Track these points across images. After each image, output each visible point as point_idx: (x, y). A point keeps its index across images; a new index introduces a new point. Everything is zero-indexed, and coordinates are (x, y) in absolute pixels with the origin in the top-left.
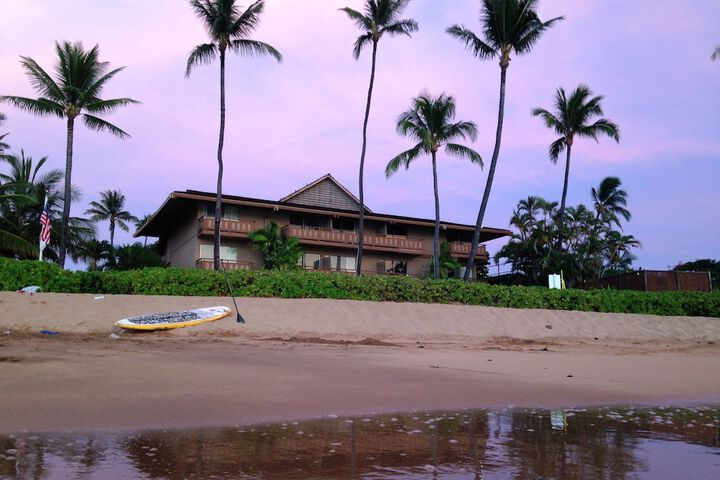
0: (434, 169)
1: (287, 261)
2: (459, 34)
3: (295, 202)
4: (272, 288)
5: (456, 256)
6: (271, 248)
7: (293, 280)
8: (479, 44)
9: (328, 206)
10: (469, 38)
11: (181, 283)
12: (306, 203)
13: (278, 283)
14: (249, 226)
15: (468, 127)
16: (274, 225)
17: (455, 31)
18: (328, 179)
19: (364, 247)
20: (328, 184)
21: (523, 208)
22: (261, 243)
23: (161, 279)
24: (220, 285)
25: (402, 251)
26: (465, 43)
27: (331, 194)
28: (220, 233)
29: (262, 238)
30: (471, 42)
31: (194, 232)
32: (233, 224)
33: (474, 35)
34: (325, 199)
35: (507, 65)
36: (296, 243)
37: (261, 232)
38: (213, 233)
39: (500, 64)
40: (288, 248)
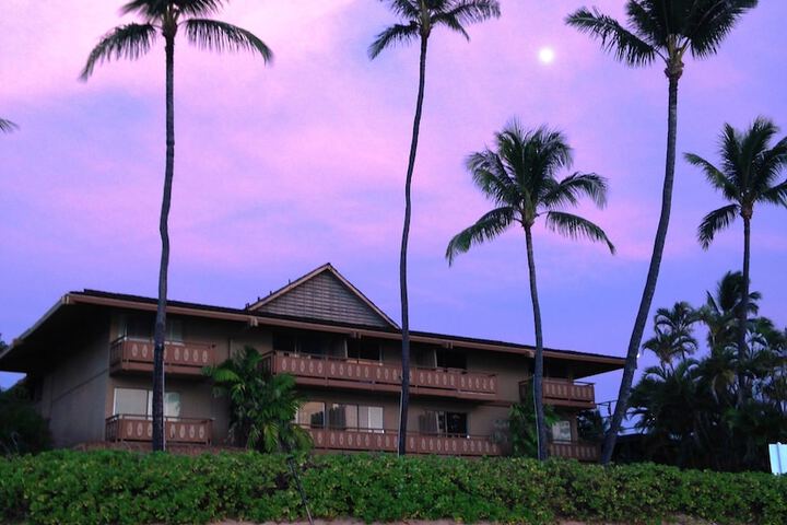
0: (530, 254)
1: (276, 417)
2: (590, 24)
3: (271, 310)
4: (334, 497)
5: (550, 402)
6: (247, 394)
7: (374, 478)
8: (624, 38)
9: (327, 317)
10: (608, 29)
11: (135, 492)
12: (291, 312)
13: (345, 484)
14: (205, 354)
15: (590, 183)
16: (251, 352)
17: (583, 19)
18: (328, 273)
19: (412, 390)
20: (326, 281)
21: (663, 322)
22: (228, 385)
23: (93, 484)
24: (221, 491)
25: (463, 395)
26: (601, 39)
27: (332, 297)
28: (165, 369)
29: (229, 375)
30: (612, 35)
31: (103, 365)
32: (177, 351)
33: (616, 24)
34: (323, 307)
35: (680, 73)
36: (289, 383)
37: (228, 365)
38: (150, 368)
39: (667, 72)
40: (278, 393)
